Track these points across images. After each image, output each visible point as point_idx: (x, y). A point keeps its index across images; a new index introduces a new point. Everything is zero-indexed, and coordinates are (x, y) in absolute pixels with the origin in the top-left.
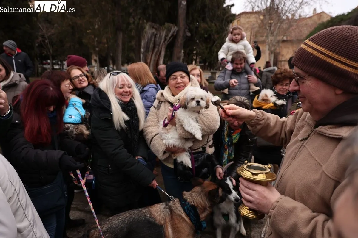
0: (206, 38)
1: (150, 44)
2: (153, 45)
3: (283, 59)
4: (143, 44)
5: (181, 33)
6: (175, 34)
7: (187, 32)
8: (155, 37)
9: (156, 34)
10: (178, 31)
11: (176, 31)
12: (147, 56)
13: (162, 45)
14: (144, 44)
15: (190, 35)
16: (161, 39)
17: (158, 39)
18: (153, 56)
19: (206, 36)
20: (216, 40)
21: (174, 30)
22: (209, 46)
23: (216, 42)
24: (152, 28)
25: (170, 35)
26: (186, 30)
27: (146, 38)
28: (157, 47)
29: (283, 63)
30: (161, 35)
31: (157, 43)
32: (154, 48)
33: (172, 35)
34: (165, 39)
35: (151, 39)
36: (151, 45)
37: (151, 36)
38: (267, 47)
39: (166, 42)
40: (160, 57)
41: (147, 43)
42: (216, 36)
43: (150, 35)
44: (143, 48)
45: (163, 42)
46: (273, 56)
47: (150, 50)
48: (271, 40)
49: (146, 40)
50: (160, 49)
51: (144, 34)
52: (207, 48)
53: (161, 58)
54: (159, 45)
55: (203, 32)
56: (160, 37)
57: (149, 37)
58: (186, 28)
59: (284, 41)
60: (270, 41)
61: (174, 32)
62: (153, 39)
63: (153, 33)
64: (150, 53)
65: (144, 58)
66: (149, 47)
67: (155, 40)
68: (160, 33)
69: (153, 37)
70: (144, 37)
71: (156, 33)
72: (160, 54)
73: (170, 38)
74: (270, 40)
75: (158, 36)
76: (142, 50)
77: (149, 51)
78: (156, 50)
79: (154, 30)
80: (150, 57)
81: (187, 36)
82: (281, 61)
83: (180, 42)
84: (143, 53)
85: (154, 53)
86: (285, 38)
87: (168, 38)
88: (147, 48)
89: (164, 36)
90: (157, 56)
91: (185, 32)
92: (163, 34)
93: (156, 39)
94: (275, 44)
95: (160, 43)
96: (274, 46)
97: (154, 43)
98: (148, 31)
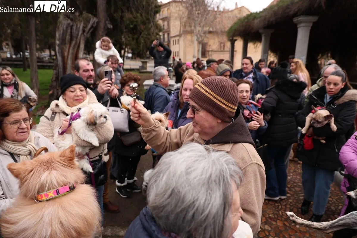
0: (133, 29)
1: (66, 35)
2: (70, 37)
3: (210, 49)
4: (57, 35)
5: (102, 25)
6: (95, 25)
7: (109, 23)
8: (71, 29)
9: (72, 26)
10: (98, 23)
11: (96, 22)
12: (63, 48)
13: (80, 37)
14: (59, 35)
15: (112, 27)
16: (79, 31)
17: (74, 31)
18: (71, 48)
19: (131, 26)
20: (143, 31)
21: (93, 21)
22: (136, 36)
23: (143, 33)
24: (67, 19)
25: (89, 26)
26: (107, 22)
27: (61, 28)
28: (75, 39)
29: (210, 53)
30: (79, 26)
31: (74, 35)
32: (71, 40)
33: (92, 27)
34: (84, 31)
35: (67, 30)
36: (68, 37)
37: (67, 28)
38: (195, 38)
39: (85, 34)
40: (79, 49)
41: (63, 34)
42: (142, 27)
43: (65, 26)
44: (59, 40)
45: (81, 34)
46: (201, 46)
47: (67, 42)
48: (199, 31)
49: (62, 31)
50: (78, 42)
51: (58, 24)
52: (133, 39)
53: (80, 51)
54: (77, 38)
55: (128, 22)
56: (78, 29)
57: (65, 29)
58: (107, 20)
59: (210, 32)
60: (197, 32)
61: (94, 23)
62: (69, 31)
63: (69, 24)
64: (68, 46)
65: (60, 51)
66: (65, 39)
67: (71, 32)
68: (77, 25)
69: (69, 28)
70: (59, 28)
71: (72, 24)
72: (79, 46)
73: (90, 29)
74: (197, 30)
75: (74, 28)
76: (57, 42)
77: (65, 43)
78: (74, 42)
79: (69, 21)
80: (67, 50)
81: (108, 29)
82: (209, 51)
84: (59, 46)
85: (72, 46)
86: (211, 30)
87: (87, 30)
88: (63, 41)
89: (81, 28)
90: (76, 49)
91: (106, 24)
92: (81, 26)
93: (73, 30)
94: (202, 34)
95: (78, 35)
96: (201, 36)
97: (71, 35)
98: (63, 22)
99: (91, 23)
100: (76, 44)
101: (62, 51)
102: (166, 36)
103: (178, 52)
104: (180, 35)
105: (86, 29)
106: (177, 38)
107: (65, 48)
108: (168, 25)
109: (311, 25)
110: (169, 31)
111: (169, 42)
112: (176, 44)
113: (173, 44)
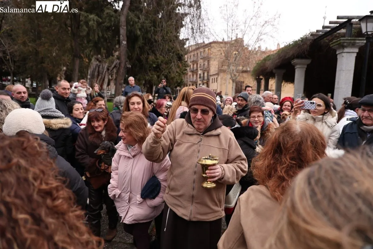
4: (89, 72)
5: (123, 65)
8: (99, 68)
9: (100, 66)
10: (120, 64)
11: (118, 63)
12: (93, 81)
13: (105, 74)
14: (90, 72)
15: (130, 66)
17: (101, 69)
21: (116, 62)
24: (96, 61)
25: (113, 66)
26: (127, 63)
27: (92, 67)
28: (101, 75)
30: (104, 66)
31: (101, 72)
32: (98, 75)
33: (115, 66)
34: (108, 69)
35: (95, 69)
36: (96, 73)
39: (109, 71)
40: (104, 82)
41: (93, 71)
43: (95, 66)
44: (90, 75)
45: (106, 72)
46: (234, 84)
49: (92, 69)
50: (103, 77)
53: (104, 83)
54: (102, 74)
56: (103, 68)
57: (94, 67)
58: (127, 61)
59: (244, 72)
61: (116, 64)
62: (97, 69)
63: (97, 64)
64: (96, 79)
65: (90, 83)
66: (94, 75)
68: (103, 65)
69: (97, 68)
70: (90, 67)
71: (99, 64)
72: (104, 80)
73: (113, 68)
74: (231, 69)
75: (101, 67)
76: (89, 77)
77: (94, 78)
78: (100, 77)
79: (98, 62)
81: (128, 68)
83: (121, 72)
84: (89, 79)
85: (99, 80)
86: (245, 69)
88: (93, 76)
89: (106, 67)
90: (101, 82)
91: (125, 64)
92: (106, 66)
93: (99, 69)
94: (235, 73)
95: (103, 72)
96: (235, 75)
97: (98, 72)
98: (94, 63)
99: (114, 63)
100: (101, 78)
101: (91, 83)
102: (206, 74)
103: (216, 90)
104: (218, 74)
105: (110, 68)
106: (216, 77)
107: (94, 81)
108: (208, 64)
109: (306, 67)
110: (209, 70)
111: (208, 80)
112: (214, 82)
113: (212, 82)
